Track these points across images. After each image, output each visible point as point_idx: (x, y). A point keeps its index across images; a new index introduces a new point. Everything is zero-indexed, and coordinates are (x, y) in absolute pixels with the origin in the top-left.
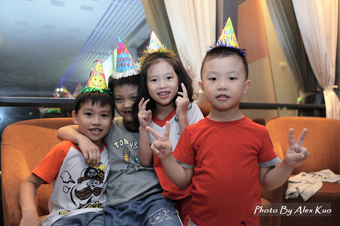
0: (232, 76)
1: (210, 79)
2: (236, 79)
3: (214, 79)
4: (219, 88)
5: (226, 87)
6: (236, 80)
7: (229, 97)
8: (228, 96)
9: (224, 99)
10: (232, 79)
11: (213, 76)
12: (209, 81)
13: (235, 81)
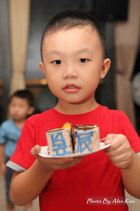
0: (84, 56)
1: (52, 62)
2: (89, 60)
3: (58, 62)
4: (65, 75)
5: (74, 74)
6: (89, 62)
7: (80, 88)
8: (78, 86)
9: (74, 90)
10: (83, 60)
11: (57, 58)
12: (52, 64)
13: (87, 63)
